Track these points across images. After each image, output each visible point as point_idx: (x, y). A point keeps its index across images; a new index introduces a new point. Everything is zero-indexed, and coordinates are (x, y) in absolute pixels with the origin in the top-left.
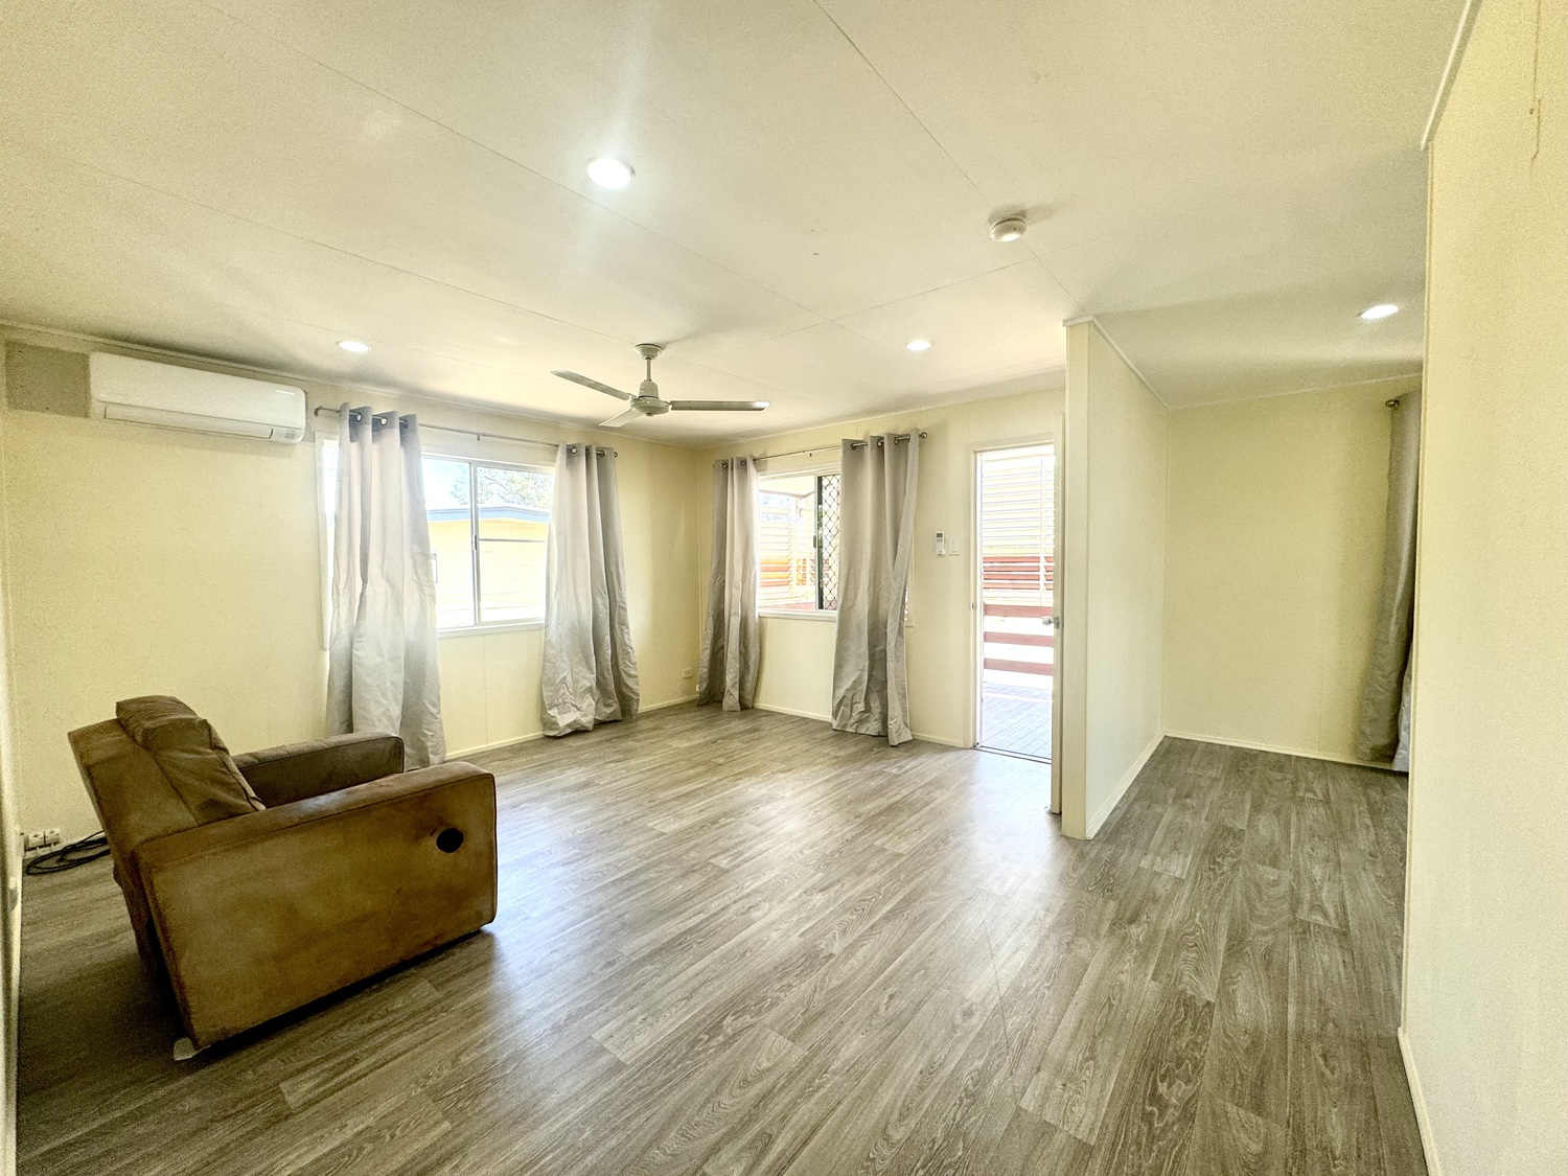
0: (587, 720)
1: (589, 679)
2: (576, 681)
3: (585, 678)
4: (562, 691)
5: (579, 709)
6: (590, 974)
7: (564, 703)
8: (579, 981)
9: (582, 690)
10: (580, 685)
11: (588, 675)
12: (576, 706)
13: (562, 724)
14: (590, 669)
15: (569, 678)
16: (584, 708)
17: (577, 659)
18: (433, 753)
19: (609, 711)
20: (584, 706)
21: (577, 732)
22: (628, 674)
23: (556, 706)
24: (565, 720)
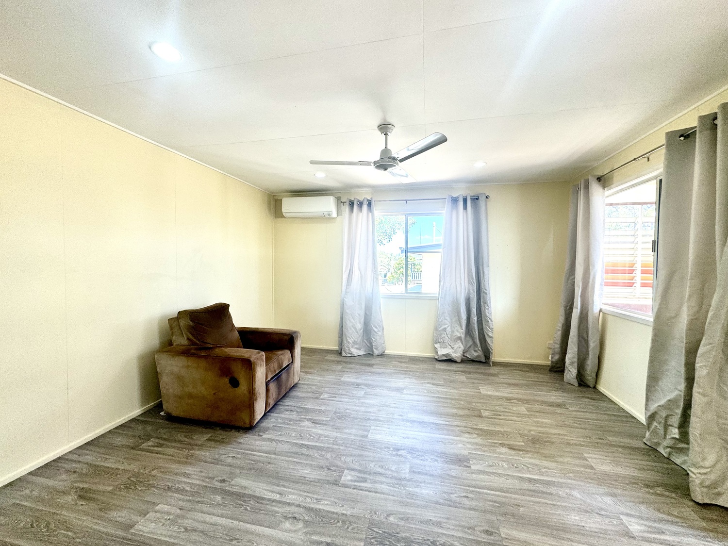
0: (457, 355)
1: (461, 332)
2: (453, 332)
3: (457, 331)
4: (443, 336)
5: (452, 348)
6: (472, 528)
7: (444, 342)
8: (464, 527)
9: (455, 337)
10: (454, 335)
11: (460, 330)
12: (451, 346)
13: (440, 353)
14: (461, 326)
15: (449, 329)
16: (455, 348)
17: (454, 320)
18: (376, 349)
19: (476, 354)
20: (456, 346)
21: (450, 361)
22: (488, 335)
23: (439, 342)
24: (442, 352)
